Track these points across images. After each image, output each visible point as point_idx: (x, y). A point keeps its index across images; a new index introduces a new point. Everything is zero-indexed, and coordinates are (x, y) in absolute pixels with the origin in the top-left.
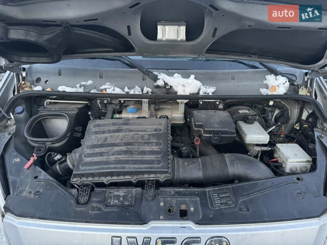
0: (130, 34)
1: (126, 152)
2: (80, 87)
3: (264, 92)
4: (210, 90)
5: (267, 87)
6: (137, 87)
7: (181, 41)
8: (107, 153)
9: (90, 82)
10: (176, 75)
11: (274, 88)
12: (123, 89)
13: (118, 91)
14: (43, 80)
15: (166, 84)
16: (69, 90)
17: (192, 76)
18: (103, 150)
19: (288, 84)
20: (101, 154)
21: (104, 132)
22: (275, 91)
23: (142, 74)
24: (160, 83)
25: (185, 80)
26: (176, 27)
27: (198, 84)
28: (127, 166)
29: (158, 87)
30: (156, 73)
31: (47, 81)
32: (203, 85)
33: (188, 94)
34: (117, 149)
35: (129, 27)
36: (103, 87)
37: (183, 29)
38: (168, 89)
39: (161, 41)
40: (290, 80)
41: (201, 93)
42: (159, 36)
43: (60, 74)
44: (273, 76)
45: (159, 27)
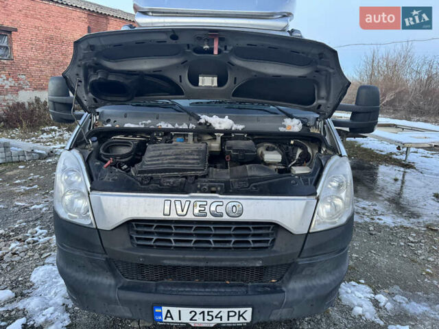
0: (181, 81)
1: (175, 159)
2: (142, 124)
3: (282, 129)
4: (240, 127)
5: (285, 126)
6: (185, 124)
7: (215, 87)
8: (162, 160)
9: (149, 121)
10: (214, 116)
11: (290, 128)
12: (174, 126)
13: (170, 126)
14: (112, 121)
15: (207, 122)
16: (132, 126)
17: (227, 117)
18: (159, 158)
19: (301, 124)
20: (158, 160)
21: (159, 150)
22: (290, 129)
23: (189, 116)
24: (202, 121)
25: (221, 119)
26: (211, 78)
27: (231, 122)
28: (176, 165)
29: (200, 124)
30: (199, 115)
31: (115, 121)
32: (235, 123)
33: (222, 128)
34: (168, 157)
35: (180, 77)
36: (159, 124)
37: (216, 79)
38: (208, 125)
39: (201, 86)
40: (302, 122)
41: (233, 129)
42: (200, 84)
43: (126, 117)
44: (290, 119)
45: (200, 78)
